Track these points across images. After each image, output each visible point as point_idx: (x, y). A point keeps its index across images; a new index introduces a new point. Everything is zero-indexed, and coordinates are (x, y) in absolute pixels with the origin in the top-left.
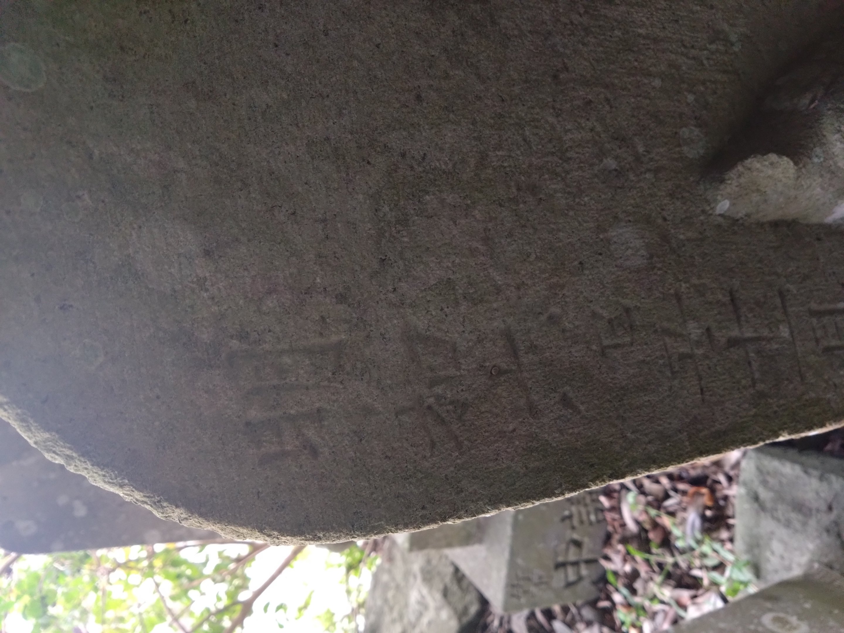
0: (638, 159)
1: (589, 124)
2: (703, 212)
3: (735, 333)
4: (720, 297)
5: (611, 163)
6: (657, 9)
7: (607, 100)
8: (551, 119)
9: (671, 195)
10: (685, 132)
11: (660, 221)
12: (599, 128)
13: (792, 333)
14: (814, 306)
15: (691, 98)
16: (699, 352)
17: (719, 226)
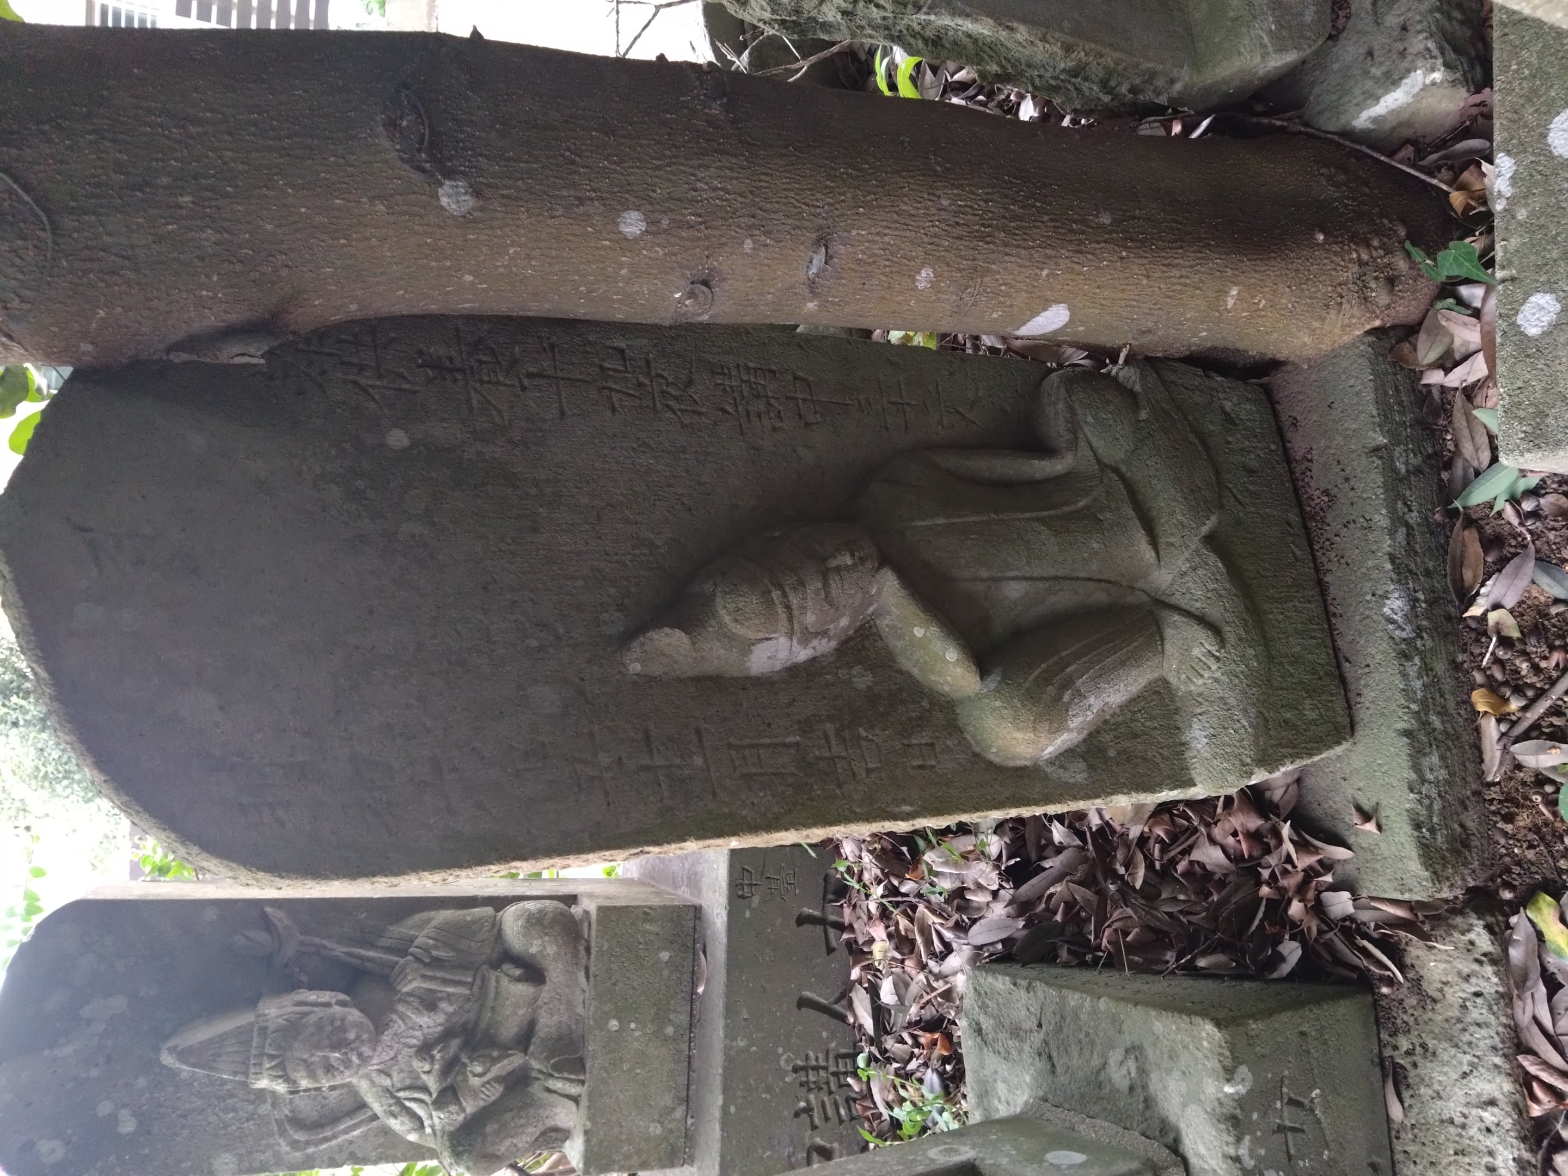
0: (558, 638)
1: (514, 617)
2: (620, 672)
3: (646, 761)
4: (633, 734)
5: (534, 643)
6: (580, 532)
7: (532, 600)
8: (480, 617)
9: (589, 661)
10: (606, 616)
11: (577, 681)
12: (522, 619)
13: (706, 761)
14: (734, 741)
15: (612, 591)
16: (608, 775)
17: (635, 682)
